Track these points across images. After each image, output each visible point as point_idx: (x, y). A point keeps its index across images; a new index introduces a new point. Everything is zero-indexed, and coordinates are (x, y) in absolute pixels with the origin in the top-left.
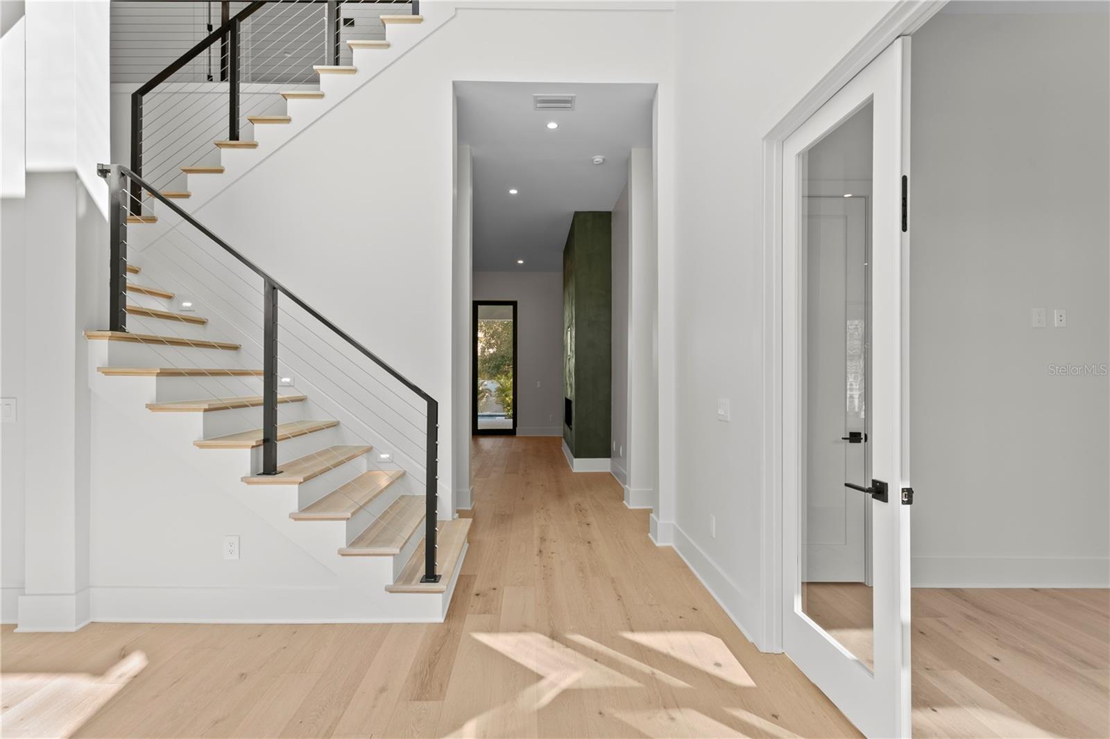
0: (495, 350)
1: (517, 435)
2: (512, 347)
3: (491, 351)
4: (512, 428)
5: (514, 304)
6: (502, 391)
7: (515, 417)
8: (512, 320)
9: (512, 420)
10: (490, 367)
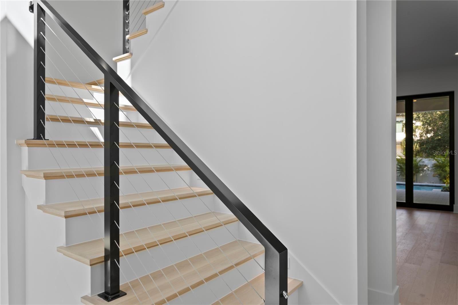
0: (432, 134)
1: (454, 212)
2: (448, 132)
3: (429, 136)
4: (448, 204)
5: (451, 94)
6: (438, 167)
7: (452, 189)
8: (449, 110)
9: (449, 193)
10: (427, 148)
